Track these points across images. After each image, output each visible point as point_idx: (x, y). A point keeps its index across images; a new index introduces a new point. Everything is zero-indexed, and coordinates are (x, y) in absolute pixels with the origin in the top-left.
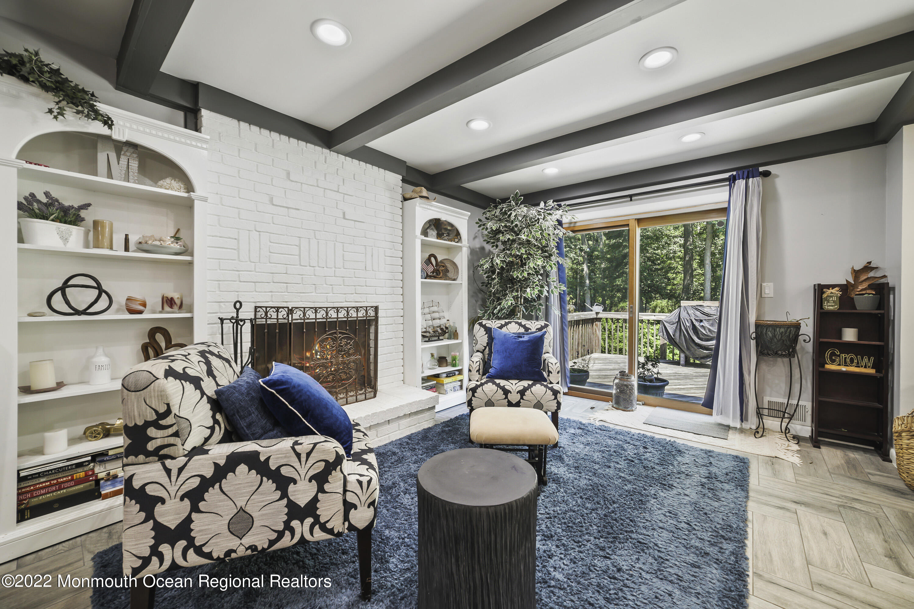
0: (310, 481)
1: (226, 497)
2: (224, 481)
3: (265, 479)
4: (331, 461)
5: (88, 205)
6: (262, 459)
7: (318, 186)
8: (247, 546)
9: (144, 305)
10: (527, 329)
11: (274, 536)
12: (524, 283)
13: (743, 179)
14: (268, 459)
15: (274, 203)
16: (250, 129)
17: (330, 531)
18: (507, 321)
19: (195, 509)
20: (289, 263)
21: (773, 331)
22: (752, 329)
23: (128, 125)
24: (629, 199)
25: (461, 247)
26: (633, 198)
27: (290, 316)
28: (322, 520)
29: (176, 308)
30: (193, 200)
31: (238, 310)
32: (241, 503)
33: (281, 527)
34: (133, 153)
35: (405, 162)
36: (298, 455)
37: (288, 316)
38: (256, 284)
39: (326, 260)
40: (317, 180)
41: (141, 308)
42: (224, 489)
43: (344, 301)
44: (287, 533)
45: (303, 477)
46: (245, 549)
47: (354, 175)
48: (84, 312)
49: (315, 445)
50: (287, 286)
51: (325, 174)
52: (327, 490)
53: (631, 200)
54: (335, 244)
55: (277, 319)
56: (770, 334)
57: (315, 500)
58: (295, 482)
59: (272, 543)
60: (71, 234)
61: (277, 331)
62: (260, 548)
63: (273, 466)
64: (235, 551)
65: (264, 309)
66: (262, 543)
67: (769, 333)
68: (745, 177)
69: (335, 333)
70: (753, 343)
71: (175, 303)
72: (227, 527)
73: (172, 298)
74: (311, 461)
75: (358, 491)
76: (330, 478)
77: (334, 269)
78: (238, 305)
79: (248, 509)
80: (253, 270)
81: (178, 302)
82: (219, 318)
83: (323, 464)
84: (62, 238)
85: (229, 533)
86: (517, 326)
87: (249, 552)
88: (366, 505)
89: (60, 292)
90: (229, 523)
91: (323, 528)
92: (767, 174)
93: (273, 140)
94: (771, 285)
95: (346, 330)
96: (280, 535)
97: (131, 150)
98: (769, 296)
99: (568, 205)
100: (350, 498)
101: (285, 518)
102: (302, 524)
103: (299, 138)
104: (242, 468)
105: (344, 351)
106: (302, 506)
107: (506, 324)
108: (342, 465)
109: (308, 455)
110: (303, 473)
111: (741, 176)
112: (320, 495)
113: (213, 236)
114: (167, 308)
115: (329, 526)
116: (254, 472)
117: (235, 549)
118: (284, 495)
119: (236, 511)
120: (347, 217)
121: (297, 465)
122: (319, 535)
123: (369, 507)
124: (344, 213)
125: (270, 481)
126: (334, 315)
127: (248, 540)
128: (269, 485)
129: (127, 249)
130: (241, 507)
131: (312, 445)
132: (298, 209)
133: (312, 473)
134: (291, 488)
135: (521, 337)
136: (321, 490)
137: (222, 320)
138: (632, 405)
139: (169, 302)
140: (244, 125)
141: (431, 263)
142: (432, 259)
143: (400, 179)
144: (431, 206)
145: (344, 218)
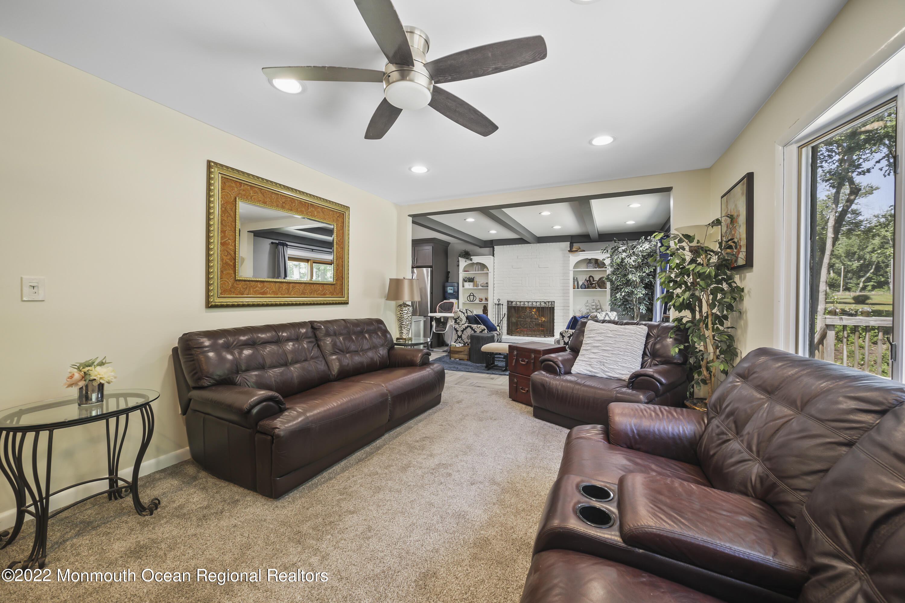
5: (474, 278)
7: (528, 258)
9: (482, 300)
15: (513, 268)
19: (462, 333)
20: (518, 287)
30: (488, 273)
38: (508, 294)
39: (532, 284)
48: (472, 301)
50: (517, 294)
51: (531, 253)
55: (511, 305)
61: (511, 308)
65: (509, 301)
78: (500, 300)
82: (495, 304)
84: (469, 286)
89: (469, 296)
93: (513, 247)
113: (497, 281)
129: (478, 287)
139: (486, 299)
141: (590, 280)
142: (591, 278)
143: (568, 244)
144: (580, 254)
145: (539, 267)
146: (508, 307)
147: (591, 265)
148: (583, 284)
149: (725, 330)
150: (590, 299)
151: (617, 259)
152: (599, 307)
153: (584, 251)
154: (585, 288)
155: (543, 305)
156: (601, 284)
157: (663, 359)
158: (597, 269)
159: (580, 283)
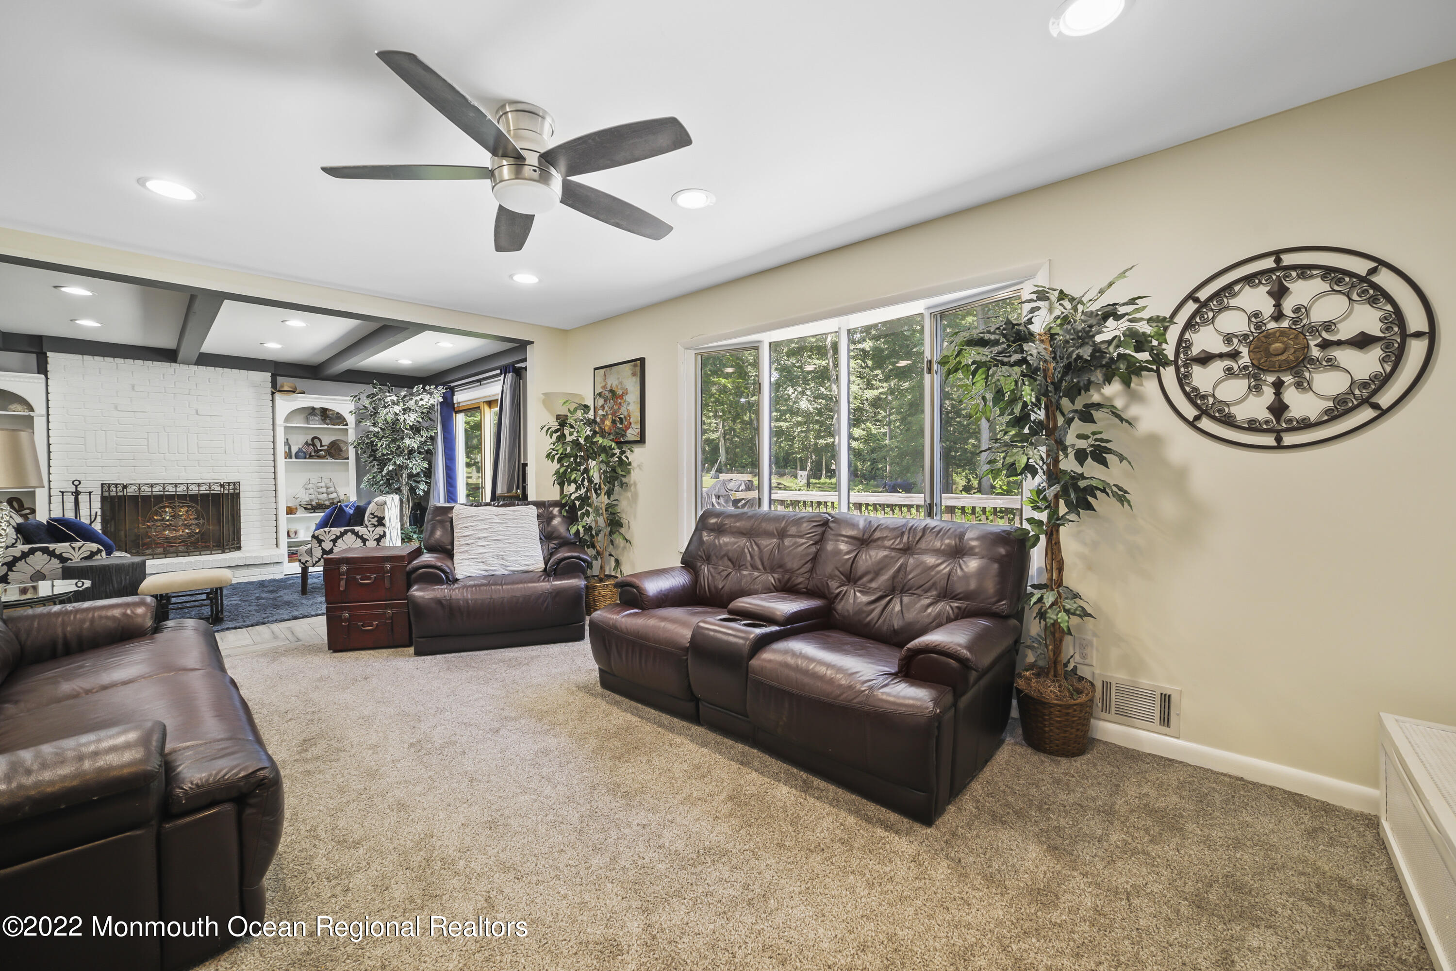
7: (166, 393)
15: (119, 410)
16: (93, 359)
20: (136, 452)
24: (479, 383)
25: (347, 430)
27: (125, 491)
30: (32, 417)
31: (77, 486)
35: (273, 361)
37: (123, 491)
38: (104, 468)
39: (178, 448)
40: (165, 388)
43: (199, 478)
47: (209, 379)
50: (134, 469)
51: (175, 382)
53: (481, 384)
54: (188, 435)
55: (117, 492)
65: (107, 485)
69: (174, 503)
77: (187, 454)
78: (77, 483)
80: (100, 458)
82: (60, 492)
93: (117, 364)
103: (144, 359)
113: (61, 437)
120: (200, 413)
126: (172, 490)
132: (145, 412)
137: (62, 493)
140: (88, 358)
141: (314, 445)
142: (316, 441)
143: (268, 375)
144: (298, 397)
145: (197, 414)
146: (104, 499)
147: (317, 418)
148: (300, 450)
149: (613, 503)
150: (314, 477)
151: (387, 414)
152: (332, 489)
153: (304, 393)
154: (305, 458)
155: (217, 489)
156: (335, 450)
157: (561, 541)
158: (329, 426)
159: (294, 450)
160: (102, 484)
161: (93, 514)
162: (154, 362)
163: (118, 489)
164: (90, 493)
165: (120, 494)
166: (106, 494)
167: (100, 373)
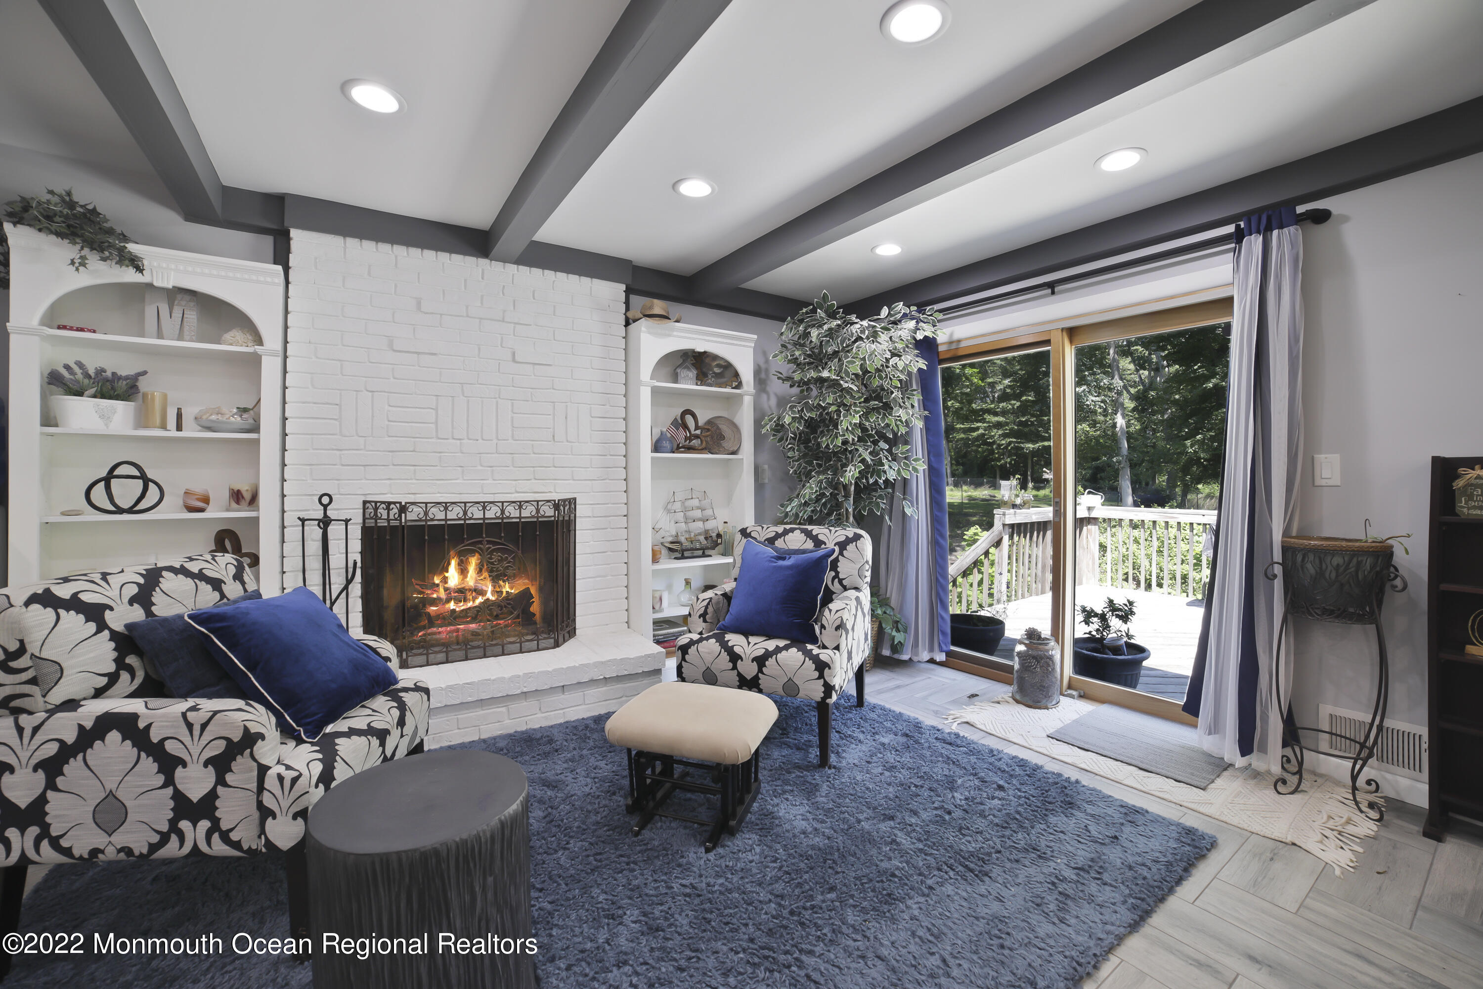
0: (206, 765)
1: (91, 774)
2: (89, 751)
3: (143, 755)
4: (236, 740)
5: (144, 373)
6: (141, 725)
7: (468, 316)
8: (119, 847)
9: (206, 500)
10: (818, 543)
11: (156, 838)
12: (843, 456)
13: (1259, 232)
14: (149, 726)
15: (395, 348)
16: (361, 246)
17: (237, 845)
18: (788, 527)
20: (418, 435)
21: (1317, 561)
22: (1277, 556)
23: (173, 266)
24: (1049, 291)
25: (741, 396)
26: (1056, 289)
27: (403, 515)
28: (224, 826)
29: (244, 504)
30: (261, 357)
31: (325, 507)
32: (111, 785)
33: (165, 828)
34: (190, 301)
35: (631, 261)
36: (190, 726)
37: (400, 516)
38: (367, 468)
39: (482, 428)
40: (467, 307)
41: (200, 504)
42: (89, 763)
43: (513, 491)
44: (174, 838)
45: (195, 758)
46: (116, 851)
47: (534, 292)
48: (131, 511)
49: (216, 713)
50: (415, 470)
51: (482, 297)
52: (229, 783)
53: (1053, 293)
54: (497, 402)
55: (388, 520)
56: (1311, 568)
57: (212, 796)
58: (184, 764)
59: (153, 848)
60: (115, 412)
61: (388, 537)
62: (137, 853)
63: (155, 737)
64: (102, 852)
65: (373, 504)
66: (140, 847)
67: (1309, 566)
68: (1262, 228)
69: (480, 542)
70: (1278, 585)
71: (243, 497)
72: (91, 816)
73: (239, 491)
74: (207, 736)
75: (277, 791)
76: (234, 765)
77: (495, 441)
78: (325, 500)
79: (120, 795)
80: (362, 447)
81: (247, 496)
82: (299, 518)
83: (223, 743)
84: (102, 417)
85: (94, 825)
86: (803, 537)
87: (122, 856)
88: (290, 815)
89: (103, 483)
90: (94, 810)
91: (225, 837)
92: (1322, 217)
93: (396, 257)
94: (1335, 458)
95: (500, 538)
96: (164, 838)
97: (187, 297)
98: (1330, 483)
99: (940, 311)
100: (268, 801)
101: (171, 815)
102: (195, 826)
103: (437, 248)
104: (114, 736)
105: (497, 571)
106: (195, 800)
107: (786, 532)
108: (255, 748)
109: (204, 726)
110: (195, 752)
111: (1254, 227)
112: (220, 790)
113: (304, 403)
114: (234, 505)
115: (234, 836)
116: (128, 743)
117: (102, 848)
118: (169, 781)
119: (103, 795)
120: (518, 358)
121: (187, 739)
122: (219, 848)
123: (295, 817)
124: (514, 354)
125: (151, 759)
126: (478, 514)
127: (121, 838)
128: (149, 764)
129: (179, 428)
130: (111, 791)
131: (211, 713)
132: (435, 354)
133: (209, 753)
134: (179, 772)
135: (784, 559)
136: (221, 781)
137: (303, 521)
138: (1048, 697)
139: (236, 496)
140: (352, 242)
141: (684, 424)
142: (688, 417)
143: (621, 288)
145: (514, 360)
146: (367, 532)
147: (690, 374)
148: (664, 436)
153: (680, 323)
154: (673, 451)
158: (712, 389)
160: (365, 502)
161: (351, 565)
162: (453, 255)
163: (392, 513)
164: (347, 521)
165: (394, 523)
166: (370, 523)
167: (369, 274)
